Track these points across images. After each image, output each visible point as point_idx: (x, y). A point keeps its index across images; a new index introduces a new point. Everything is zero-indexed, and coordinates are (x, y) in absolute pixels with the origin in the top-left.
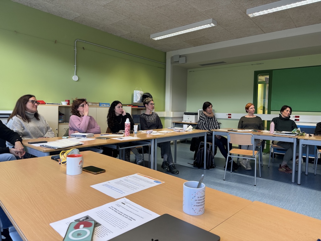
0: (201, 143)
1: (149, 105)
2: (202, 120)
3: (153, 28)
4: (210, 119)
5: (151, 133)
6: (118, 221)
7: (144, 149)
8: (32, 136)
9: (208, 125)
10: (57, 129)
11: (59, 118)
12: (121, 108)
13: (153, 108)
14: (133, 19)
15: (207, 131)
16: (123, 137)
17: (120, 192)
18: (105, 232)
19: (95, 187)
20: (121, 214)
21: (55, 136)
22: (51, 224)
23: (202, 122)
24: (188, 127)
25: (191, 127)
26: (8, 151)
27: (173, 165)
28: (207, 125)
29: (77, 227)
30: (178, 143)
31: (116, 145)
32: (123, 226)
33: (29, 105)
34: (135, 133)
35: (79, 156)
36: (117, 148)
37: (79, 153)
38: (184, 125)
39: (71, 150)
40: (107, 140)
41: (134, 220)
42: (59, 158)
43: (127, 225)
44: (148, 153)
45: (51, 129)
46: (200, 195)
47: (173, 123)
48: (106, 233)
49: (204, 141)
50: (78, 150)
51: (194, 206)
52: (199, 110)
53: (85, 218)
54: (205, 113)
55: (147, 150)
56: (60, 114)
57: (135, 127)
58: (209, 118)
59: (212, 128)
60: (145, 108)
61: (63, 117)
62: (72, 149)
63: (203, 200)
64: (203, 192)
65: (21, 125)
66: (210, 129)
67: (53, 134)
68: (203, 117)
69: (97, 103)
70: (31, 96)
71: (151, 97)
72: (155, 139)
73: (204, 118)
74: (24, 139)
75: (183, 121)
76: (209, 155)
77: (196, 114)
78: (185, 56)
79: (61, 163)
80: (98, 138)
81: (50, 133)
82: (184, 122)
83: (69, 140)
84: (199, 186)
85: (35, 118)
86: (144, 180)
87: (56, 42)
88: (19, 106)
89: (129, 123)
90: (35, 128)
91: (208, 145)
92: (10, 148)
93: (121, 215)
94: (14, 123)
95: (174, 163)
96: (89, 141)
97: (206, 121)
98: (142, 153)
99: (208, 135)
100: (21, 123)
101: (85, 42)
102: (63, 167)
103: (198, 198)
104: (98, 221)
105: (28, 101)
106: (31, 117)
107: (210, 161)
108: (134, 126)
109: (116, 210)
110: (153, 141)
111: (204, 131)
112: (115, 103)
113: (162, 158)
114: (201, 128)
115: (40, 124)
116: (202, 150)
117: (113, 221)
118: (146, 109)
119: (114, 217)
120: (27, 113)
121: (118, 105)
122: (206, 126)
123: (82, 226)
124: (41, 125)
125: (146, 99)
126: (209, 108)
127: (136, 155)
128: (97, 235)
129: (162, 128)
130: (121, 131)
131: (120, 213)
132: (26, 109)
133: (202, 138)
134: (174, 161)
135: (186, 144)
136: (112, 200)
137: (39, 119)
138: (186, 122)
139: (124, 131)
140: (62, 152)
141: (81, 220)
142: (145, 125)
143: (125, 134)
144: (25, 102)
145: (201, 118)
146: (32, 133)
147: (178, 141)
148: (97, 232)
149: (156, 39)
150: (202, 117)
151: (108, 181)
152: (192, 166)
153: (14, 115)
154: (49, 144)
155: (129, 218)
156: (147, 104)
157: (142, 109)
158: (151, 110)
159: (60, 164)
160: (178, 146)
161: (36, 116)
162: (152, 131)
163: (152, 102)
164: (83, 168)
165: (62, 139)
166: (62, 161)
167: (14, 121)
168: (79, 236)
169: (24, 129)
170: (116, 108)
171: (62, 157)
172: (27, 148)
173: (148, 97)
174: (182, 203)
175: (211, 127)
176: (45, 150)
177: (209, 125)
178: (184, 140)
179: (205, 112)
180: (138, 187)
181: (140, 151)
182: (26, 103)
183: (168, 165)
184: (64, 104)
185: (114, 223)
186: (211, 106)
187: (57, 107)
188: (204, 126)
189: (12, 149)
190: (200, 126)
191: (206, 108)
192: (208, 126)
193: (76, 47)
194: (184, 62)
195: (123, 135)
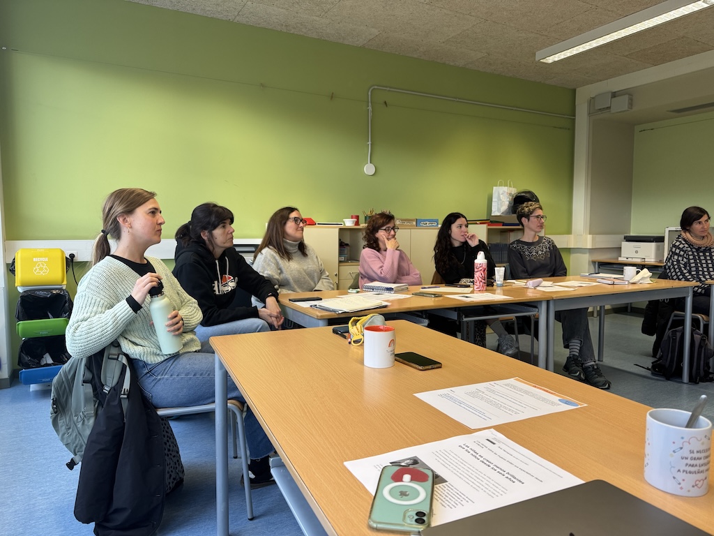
0: (675, 316)
1: (531, 218)
2: (679, 255)
3: (543, 35)
4: (704, 252)
5: (538, 286)
6: (483, 480)
7: (518, 324)
8: (296, 287)
9: (697, 268)
10: (336, 275)
11: (341, 253)
12: (464, 227)
13: (541, 226)
14: (494, 22)
15: (694, 283)
16: (471, 294)
17: (480, 415)
18: (456, 498)
19: (424, 396)
20: (487, 463)
21: (333, 289)
22: (347, 464)
23: (678, 261)
24: (638, 272)
25: (645, 273)
26: (254, 313)
27: (595, 367)
28: (693, 269)
29: (397, 477)
30: (607, 312)
31: (455, 311)
32: (494, 492)
33: (290, 227)
34: (498, 286)
35: (387, 330)
36: (459, 317)
37: (384, 324)
38: (625, 268)
39: (369, 316)
40: (437, 299)
41: (520, 481)
42: (348, 332)
43: (505, 491)
44: (530, 335)
45: (327, 274)
46: (697, 446)
47: (594, 262)
48: (459, 501)
49: (683, 309)
50: (381, 318)
51: (679, 471)
52: (667, 230)
53: (412, 461)
54: (688, 236)
55: (527, 326)
56: (342, 245)
57: (498, 272)
58: (698, 250)
59: (708, 277)
60: (520, 227)
61: (347, 250)
62: (371, 315)
63: (706, 461)
64: (705, 440)
65: (277, 264)
66: (703, 279)
67: (331, 283)
68: (681, 246)
69: (412, 220)
70: (292, 210)
71: (537, 200)
72: (548, 302)
73: (685, 249)
74: (283, 292)
75: (620, 259)
76: (700, 347)
77: (660, 239)
78: (629, 93)
79: (352, 342)
80: (416, 294)
81: (326, 282)
82: (625, 259)
83: (362, 297)
84: (691, 423)
85: (299, 253)
86: (533, 395)
87: (332, 97)
88: (273, 231)
89: (485, 261)
90: (299, 271)
91: (695, 322)
92: (258, 309)
93: (489, 466)
94: (265, 261)
95: (597, 362)
96: (400, 301)
97: (691, 257)
98: (514, 333)
99: (695, 294)
100: (276, 260)
101: (388, 89)
102: (355, 350)
103: (692, 452)
104: (438, 472)
105: (288, 218)
106: (293, 249)
107: (702, 363)
108: (496, 269)
109: (475, 454)
110: (544, 307)
111: (683, 283)
112: (452, 218)
113: (567, 346)
114: (675, 277)
115: (308, 265)
116: (679, 335)
117: (473, 476)
118: (522, 230)
119: (474, 470)
120: (286, 242)
121: (459, 222)
122: (690, 272)
123: (407, 477)
124: (310, 266)
125: (524, 205)
126: (700, 223)
127: (500, 336)
128: (440, 501)
129: (565, 274)
130: (464, 281)
131: (485, 462)
132: (284, 234)
133: (679, 303)
134: (597, 358)
135: (629, 317)
136: (464, 430)
137: (307, 253)
138: (629, 260)
139: (472, 280)
140: (352, 319)
141: (403, 464)
142: (521, 268)
143: (476, 287)
144: (283, 222)
145: (674, 249)
146: (295, 281)
147: (608, 307)
148: (439, 496)
149: (550, 60)
150: (677, 247)
151: (451, 389)
152: (648, 373)
153: (265, 247)
154: (325, 303)
155: (507, 475)
156: (528, 216)
157: (512, 230)
158: (537, 230)
159: (350, 343)
160: (609, 321)
161: (302, 248)
162: (541, 282)
163: (539, 212)
164: (396, 355)
165: (347, 293)
166: (354, 339)
167: (266, 257)
168: (404, 497)
169: (281, 272)
170: (454, 227)
171: (353, 330)
172: (287, 309)
173: (529, 200)
174: (644, 460)
175: (706, 273)
176: (319, 314)
177: (700, 269)
178: (624, 307)
179: (688, 234)
180: (519, 408)
181: (509, 327)
182: (285, 223)
183: (582, 366)
184: (349, 223)
185: (475, 482)
186: (705, 217)
187: (337, 230)
188: (685, 271)
189: (262, 311)
190: (673, 270)
191: (690, 224)
192: (697, 271)
193: (370, 104)
194: (626, 108)
195: (471, 289)
